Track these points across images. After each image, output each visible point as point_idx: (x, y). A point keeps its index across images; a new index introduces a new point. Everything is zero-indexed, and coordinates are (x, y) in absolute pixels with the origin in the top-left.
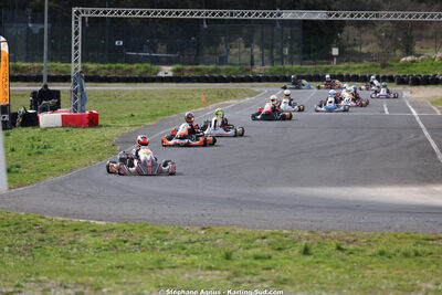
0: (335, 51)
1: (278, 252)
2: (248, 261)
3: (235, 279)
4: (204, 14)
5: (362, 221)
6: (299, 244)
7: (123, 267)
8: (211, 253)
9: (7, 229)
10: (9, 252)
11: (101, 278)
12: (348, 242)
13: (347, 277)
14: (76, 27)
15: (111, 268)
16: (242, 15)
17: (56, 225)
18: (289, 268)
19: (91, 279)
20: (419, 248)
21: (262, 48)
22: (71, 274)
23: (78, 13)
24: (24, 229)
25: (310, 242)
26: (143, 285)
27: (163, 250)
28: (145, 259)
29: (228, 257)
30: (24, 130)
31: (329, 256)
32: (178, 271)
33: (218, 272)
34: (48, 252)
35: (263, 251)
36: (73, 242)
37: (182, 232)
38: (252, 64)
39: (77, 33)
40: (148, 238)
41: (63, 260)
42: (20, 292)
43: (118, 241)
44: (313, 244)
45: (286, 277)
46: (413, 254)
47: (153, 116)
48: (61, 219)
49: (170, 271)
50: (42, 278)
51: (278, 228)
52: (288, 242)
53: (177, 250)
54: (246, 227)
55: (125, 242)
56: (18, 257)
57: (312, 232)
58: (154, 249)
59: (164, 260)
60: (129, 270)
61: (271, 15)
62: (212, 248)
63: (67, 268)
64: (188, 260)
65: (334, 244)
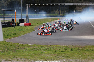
0: (75, 11)
1: (66, 50)
2: (60, 52)
3: (57, 56)
4: (51, 4)
5: (82, 43)
6: (70, 48)
9: (11, 46)
10: (12, 51)
11: (29, 56)
12: (80, 48)
13: (81, 55)
14: (27, 7)
15: (32, 54)
16: (58, 4)
17: (21, 45)
18: (68, 53)
19: (27, 57)
21: (61, 11)
22: (23, 56)
23: (27, 5)
24: (15, 46)
26: (38, 58)
27: (42, 50)
28: (39, 52)
29: (56, 51)
30: (17, 26)
31: (76, 51)
32: (45, 55)
33: (54, 55)
34: (19, 51)
35: (63, 50)
36: (25, 49)
37: (46, 46)
38: (60, 14)
39: (27, 8)
41: (22, 53)
42: (12, 60)
43: (34, 48)
44: (73, 48)
45: (68, 56)
49: (44, 55)
50: (17, 57)
52: (68, 48)
53: (45, 50)
54: (59, 45)
55: (35, 48)
56: (13, 52)
57: (72, 46)
58: (41, 50)
59: (43, 52)
60: (35, 55)
61: (63, 4)
62: (52, 49)
63: (23, 54)
64: (48, 52)
65: (77, 48)
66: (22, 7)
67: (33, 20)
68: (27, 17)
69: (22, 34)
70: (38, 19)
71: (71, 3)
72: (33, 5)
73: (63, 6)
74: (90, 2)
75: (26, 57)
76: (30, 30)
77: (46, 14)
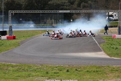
0: (72, 20)
1: (60, 71)
2: (52, 74)
4: (41, 12)
5: (81, 62)
6: (66, 69)
7: (19, 76)
8: (43, 72)
11: (13, 79)
14: (10, 15)
15: (16, 77)
16: (50, 12)
17: (3, 65)
18: (64, 76)
19: (11, 80)
20: (98, 70)
21: (54, 20)
22: (6, 79)
23: (10, 12)
25: (69, 68)
27: (30, 71)
28: (25, 74)
29: (47, 73)
31: (74, 72)
32: (34, 77)
33: (45, 77)
35: (56, 71)
36: (7, 69)
37: (35, 66)
38: (52, 24)
39: (10, 17)
40: (26, 68)
41: (4, 74)
43: (19, 69)
46: (96, 71)
47: (29, 36)
48: (4, 63)
49: (32, 77)
51: (60, 64)
52: (63, 69)
53: (34, 71)
54: (51, 64)
55: (20, 69)
57: (69, 66)
58: (28, 71)
59: (30, 74)
60: (21, 77)
61: (57, 11)
62: (43, 70)
63: (5, 77)
64: (37, 74)
65: (75, 69)
66: (4, 15)
67: (18, 31)
68: (11, 28)
69: (4, 50)
70: (24, 31)
71: (67, 10)
72: (18, 12)
73: (56, 14)
74: (91, 8)
75: (9, 80)
76: (14, 44)
77: (35, 25)
